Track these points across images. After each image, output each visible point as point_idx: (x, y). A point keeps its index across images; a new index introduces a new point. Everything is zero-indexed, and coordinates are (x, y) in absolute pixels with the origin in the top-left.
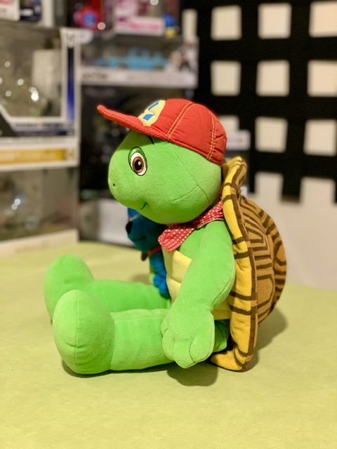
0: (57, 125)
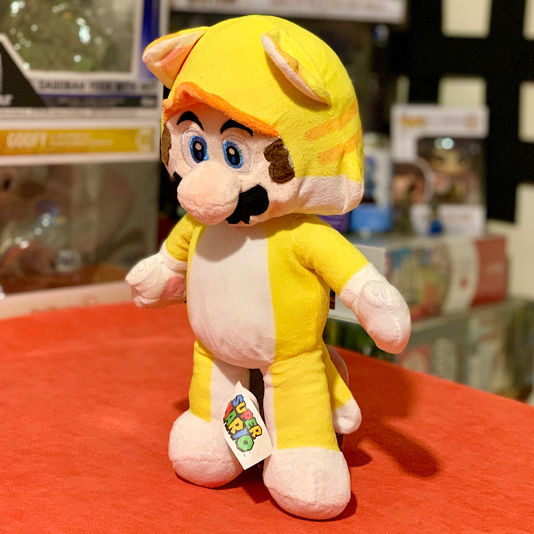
0: (120, 85)
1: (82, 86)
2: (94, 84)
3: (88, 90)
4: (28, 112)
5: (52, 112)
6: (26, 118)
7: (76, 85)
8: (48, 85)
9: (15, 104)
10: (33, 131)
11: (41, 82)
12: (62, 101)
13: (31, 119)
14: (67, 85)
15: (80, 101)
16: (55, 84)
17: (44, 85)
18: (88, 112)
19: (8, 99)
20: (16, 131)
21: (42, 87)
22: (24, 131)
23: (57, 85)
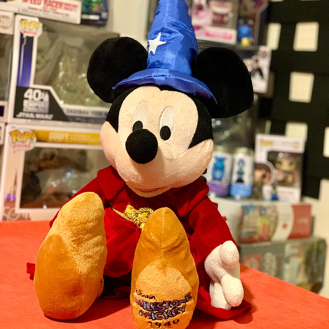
1: (88, 113)
2: (93, 112)
3: (90, 115)
4: (61, 123)
5: (72, 124)
6: (58, 126)
7: (84, 112)
8: (71, 111)
9: (54, 119)
10: (62, 132)
11: (68, 110)
12: (77, 119)
13: (62, 126)
14: (80, 112)
15: (87, 120)
16: (74, 111)
17: (69, 111)
18: (90, 125)
19: (51, 116)
20: (54, 132)
21: (68, 112)
22: (58, 132)
23: (75, 111)
